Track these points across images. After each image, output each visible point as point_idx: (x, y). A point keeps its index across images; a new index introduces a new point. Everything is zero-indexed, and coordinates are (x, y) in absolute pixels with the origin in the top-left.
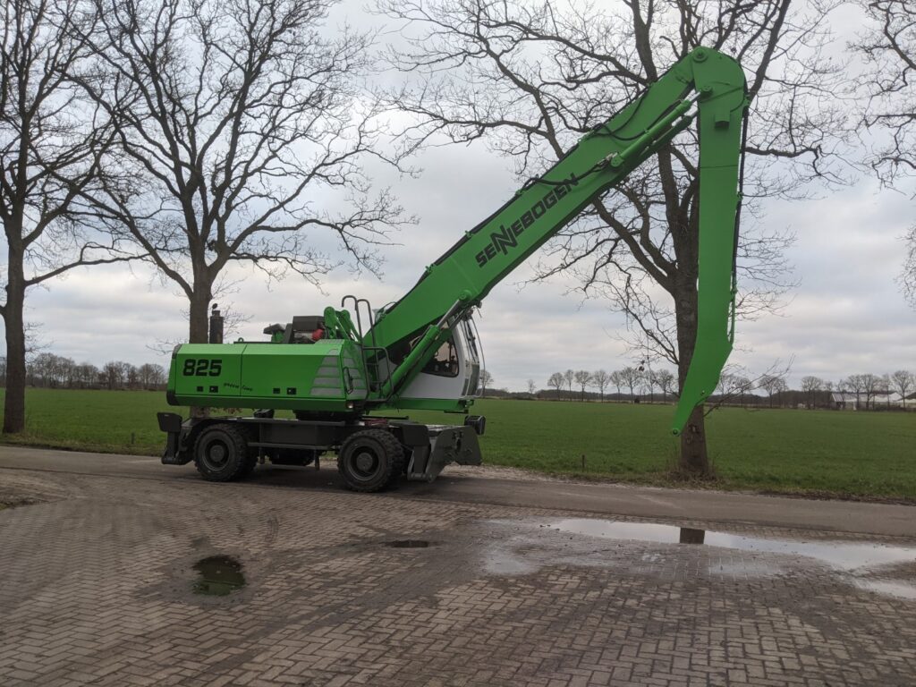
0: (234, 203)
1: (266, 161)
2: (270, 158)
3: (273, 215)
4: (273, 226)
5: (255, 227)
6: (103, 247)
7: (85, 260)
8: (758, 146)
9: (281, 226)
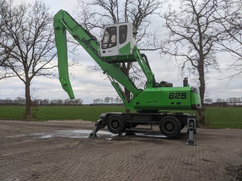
0: (37, 63)
1: (46, 53)
2: (47, 52)
3: (45, 65)
4: (45, 68)
5: (41, 68)
6: (11, 73)
7: (6, 76)
8: (144, 49)
9: (47, 68)
